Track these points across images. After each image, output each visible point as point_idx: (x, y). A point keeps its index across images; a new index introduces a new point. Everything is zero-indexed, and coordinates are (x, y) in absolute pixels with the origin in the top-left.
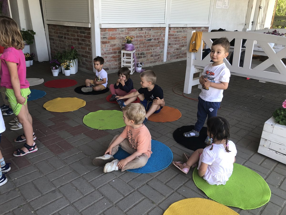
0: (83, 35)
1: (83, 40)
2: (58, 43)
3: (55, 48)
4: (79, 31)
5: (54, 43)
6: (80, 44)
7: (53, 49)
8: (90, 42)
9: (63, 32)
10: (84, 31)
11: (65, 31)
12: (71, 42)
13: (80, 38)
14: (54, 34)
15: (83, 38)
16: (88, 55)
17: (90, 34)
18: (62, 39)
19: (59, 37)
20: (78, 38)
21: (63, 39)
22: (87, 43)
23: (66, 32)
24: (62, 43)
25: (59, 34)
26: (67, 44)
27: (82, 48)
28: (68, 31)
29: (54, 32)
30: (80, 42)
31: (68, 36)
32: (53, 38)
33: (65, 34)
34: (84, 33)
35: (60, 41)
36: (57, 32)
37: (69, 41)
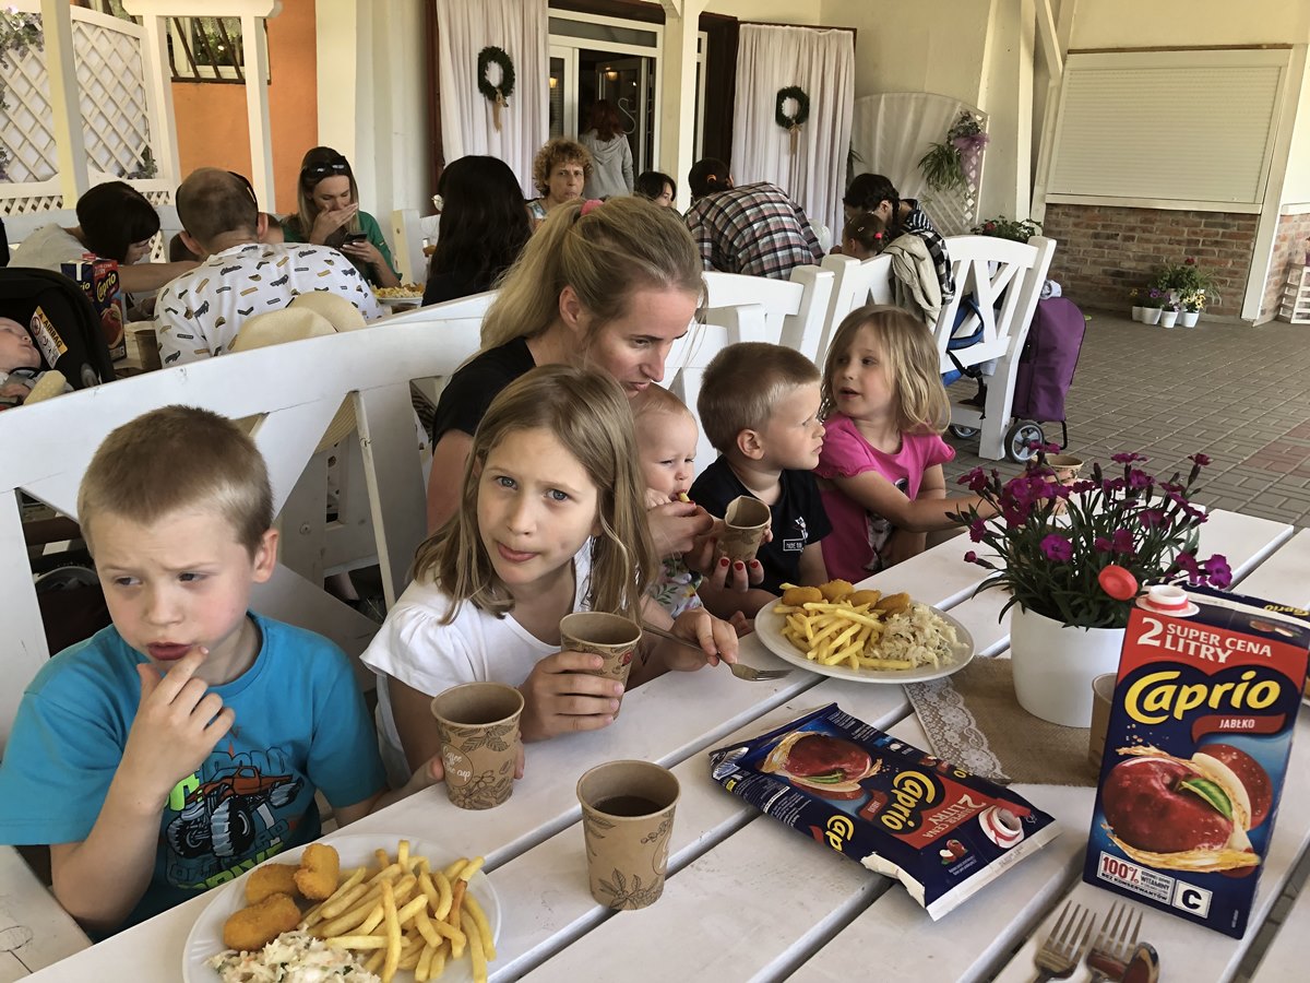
0: (1221, 231)
1: (1216, 243)
3: (1067, 265)
4: (1203, 221)
6: (1199, 252)
8: (1248, 247)
9: (1124, 225)
10: (1227, 221)
11: (1133, 220)
12: (1157, 249)
13: (1201, 239)
14: (1071, 228)
15: (1219, 239)
16: (1228, 279)
17: (1253, 228)
18: (1111, 242)
20: (1194, 238)
21: (1118, 241)
22: (1235, 249)
23: (1139, 225)
24: (1107, 251)
25: (1099, 228)
26: (1131, 255)
27: (1205, 262)
29: (1076, 225)
30: (1200, 247)
31: (1147, 235)
33: (1133, 229)
34: (1224, 226)
35: (1101, 247)
36: (1093, 223)
37: (1146, 246)
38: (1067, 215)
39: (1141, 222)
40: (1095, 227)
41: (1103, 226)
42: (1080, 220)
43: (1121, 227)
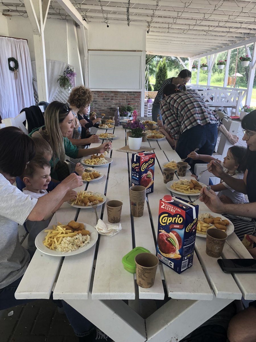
0: (133, 96)
1: (133, 99)
2: (102, 103)
3: (97, 107)
4: (129, 94)
5: (96, 104)
7: (94, 108)
8: (140, 100)
10: (134, 94)
11: (112, 94)
12: (119, 102)
13: (129, 98)
14: (97, 97)
15: (133, 98)
17: (140, 95)
18: (108, 100)
19: (104, 99)
20: (127, 98)
21: (110, 100)
22: (137, 101)
24: (107, 103)
25: (104, 97)
26: (113, 103)
27: (132, 104)
28: (115, 94)
30: (129, 100)
31: (116, 98)
32: (95, 100)
33: (113, 97)
35: (105, 102)
36: (102, 96)
37: (117, 101)
38: (95, 94)
39: (115, 95)
40: (103, 97)
41: (105, 96)
42: (99, 95)
43: (110, 96)
